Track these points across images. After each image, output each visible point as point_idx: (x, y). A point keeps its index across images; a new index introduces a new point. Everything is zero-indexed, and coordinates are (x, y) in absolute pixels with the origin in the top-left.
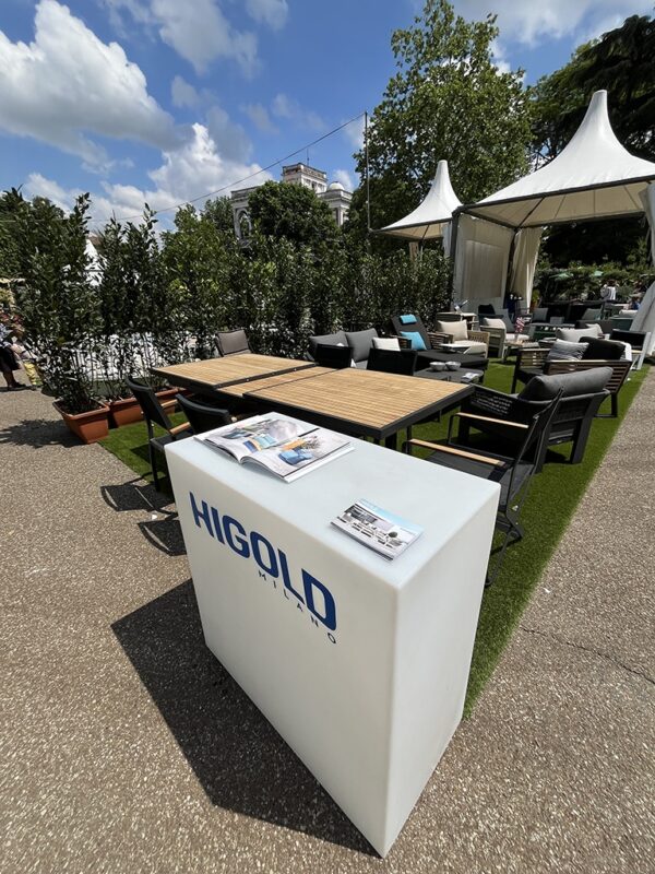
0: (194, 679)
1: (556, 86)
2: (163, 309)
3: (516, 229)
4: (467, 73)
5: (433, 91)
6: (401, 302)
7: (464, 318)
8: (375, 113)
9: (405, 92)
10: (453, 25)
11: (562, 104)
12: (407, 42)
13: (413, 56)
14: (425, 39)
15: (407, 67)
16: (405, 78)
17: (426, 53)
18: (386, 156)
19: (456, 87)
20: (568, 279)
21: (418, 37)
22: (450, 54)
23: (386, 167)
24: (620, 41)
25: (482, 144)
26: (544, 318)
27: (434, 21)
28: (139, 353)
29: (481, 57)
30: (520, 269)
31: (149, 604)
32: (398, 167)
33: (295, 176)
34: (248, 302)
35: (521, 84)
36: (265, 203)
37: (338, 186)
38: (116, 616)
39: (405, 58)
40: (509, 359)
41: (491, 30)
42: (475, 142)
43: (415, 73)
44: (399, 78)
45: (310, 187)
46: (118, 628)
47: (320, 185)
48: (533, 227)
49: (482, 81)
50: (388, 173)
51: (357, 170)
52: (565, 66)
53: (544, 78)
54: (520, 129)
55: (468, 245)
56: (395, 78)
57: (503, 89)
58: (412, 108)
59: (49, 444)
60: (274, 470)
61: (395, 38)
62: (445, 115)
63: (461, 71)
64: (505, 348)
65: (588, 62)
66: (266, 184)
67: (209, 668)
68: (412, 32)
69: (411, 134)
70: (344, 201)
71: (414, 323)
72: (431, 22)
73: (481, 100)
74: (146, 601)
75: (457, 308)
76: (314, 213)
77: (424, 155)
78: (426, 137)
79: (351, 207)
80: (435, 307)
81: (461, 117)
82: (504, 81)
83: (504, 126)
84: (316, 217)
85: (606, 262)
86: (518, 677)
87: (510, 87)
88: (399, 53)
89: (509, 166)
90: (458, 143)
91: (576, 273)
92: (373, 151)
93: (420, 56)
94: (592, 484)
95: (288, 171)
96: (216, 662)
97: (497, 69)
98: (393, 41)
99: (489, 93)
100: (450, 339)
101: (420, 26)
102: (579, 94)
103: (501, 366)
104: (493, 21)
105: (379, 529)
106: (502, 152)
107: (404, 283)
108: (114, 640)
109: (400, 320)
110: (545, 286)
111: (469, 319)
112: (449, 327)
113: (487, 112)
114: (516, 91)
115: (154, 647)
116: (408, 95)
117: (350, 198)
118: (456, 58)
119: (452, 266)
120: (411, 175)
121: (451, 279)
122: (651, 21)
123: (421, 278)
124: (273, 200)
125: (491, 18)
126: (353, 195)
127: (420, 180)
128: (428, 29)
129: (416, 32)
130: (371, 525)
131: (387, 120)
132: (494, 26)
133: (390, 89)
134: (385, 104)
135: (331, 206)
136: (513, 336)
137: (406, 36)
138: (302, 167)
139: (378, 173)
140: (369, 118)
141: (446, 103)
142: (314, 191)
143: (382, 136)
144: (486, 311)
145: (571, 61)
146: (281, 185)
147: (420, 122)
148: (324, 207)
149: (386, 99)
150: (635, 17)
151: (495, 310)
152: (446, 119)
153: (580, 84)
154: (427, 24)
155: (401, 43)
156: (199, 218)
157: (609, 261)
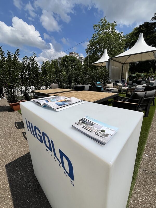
0: (28, 187)
1: (130, 36)
2: (37, 78)
3: (123, 64)
4: (110, 33)
5: (103, 36)
6: (96, 79)
7: (112, 83)
8: (90, 41)
9: (96, 37)
10: (107, 23)
11: (131, 39)
12: (97, 27)
13: (98, 30)
14: (101, 26)
15: (97, 32)
16: (96, 34)
17: (101, 29)
18: (92, 50)
19: (108, 35)
20: (135, 76)
21: (99, 26)
22: (106, 29)
23: (92, 52)
24: (143, 27)
25: (114, 47)
26: (131, 84)
27: (103, 23)
28: (30, 89)
29: (113, 30)
30: (124, 73)
31: (19, 158)
32: (95, 52)
33: (72, 54)
34: (59, 77)
35: (122, 35)
36: (65, 60)
37: (82, 57)
38: (7, 162)
39: (96, 30)
40: (123, 93)
41: (115, 24)
42: (112, 47)
43: (99, 33)
44: (95, 34)
45: (75, 57)
46: (7, 166)
47: (78, 56)
48: (127, 63)
49: (113, 34)
50: (93, 53)
51: (86, 53)
52: (131, 32)
53: (127, 35)
54: (122, 44)
55: (112, 67)
56: (94, 34)
57: (118, 36)
58: (98, 40)
59: (5, 111)
60: (52, 107)
61: (94, 26)
62: (106, 41)
63: (109, 32)
64: (122, 90)
65: (137, 31)
66: (66, 56)
67: (34, 182)
68: (98, 25)
69: (98, 45)
70: (83, 60)
71: (100, 84)
72: (102, 23)
73: (113, 38)
74: (19, 157)
75: (110, 81)
76: (76, 62)
77: (101, 50)
78: (101, 46)
79: (85, 61)
80: (105, 81)
81: (109, 42)
82: (118, 34)
83: (119, 44)
84: (77, 63)
85: (144, 73)
86: (143, 189)
87: (120, 36)
88: (95, 29)
89: (120, 52)
90: (108, 47)
91: (137, 75)
92: (89, 49)
93: (100, 29)
94: (152, 123)
95: (70, 53)
96: (36, 180)
97: (117, 32)
98: (94, 27)
99: (115, 37)
100: (109, 87)
101: (100, 24)
102: (135, 38)
103: (122, 94)
104: (115, 23)
105: (95, 129)
106: (118, 49)
107: (97, 75)
108: (5, 171)
109: (97, 83)
110: (130, 78)
111: (113, 83)
112: (108, 85)
113: (115, 41)
114: (121, 36)
115: (17, 174)
116: (97, 37)
117: (84, 59)
118: (107, 30)
119: (109, 71)
120: (98, 54)
121: (108, 74)
122: (150, 23)
123: (101, 74)
124: (67, 59)
125: (115, 22)
126: (85, 58)
127: (100, 55)
128: (101, 24)
129: (99, 25)
130: (91, 127)
131: (93, 42)
132: (116, 23)
133: (93, 36)
134: (92, 39)
135: (80, 61)
136: (124, 87)
137: (97, 26)
138: (74, 53)
139: (91, 53)
140: (88, 42)
141: (106, 39)
142: (76, 57)
143: (91, 46)
144: (117, 82)
145: (133, 31)
146: (69, 56)
147: (100, 43)
148: (78, 61)
149: (92, 38)
150: (146, 22)
151: (119, 82)
152: (106, 42)
153: (135, 35)
154: (101, 23)
155: (95, 27)
156: (50, 63)
157: (145, 72)
